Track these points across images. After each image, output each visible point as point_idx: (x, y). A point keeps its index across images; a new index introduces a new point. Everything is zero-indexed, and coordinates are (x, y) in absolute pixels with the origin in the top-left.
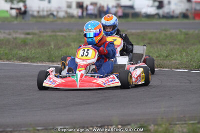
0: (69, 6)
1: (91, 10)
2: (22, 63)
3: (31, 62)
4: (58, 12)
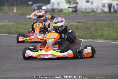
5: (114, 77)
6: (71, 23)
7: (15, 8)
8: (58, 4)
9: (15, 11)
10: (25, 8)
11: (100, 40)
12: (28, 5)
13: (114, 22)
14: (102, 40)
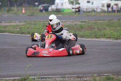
0: (103, 6)
1: (115, 8)
2: (82, 39)
3: (86, 38)
4: (97, 9)
5: (119, 74)
6: (75, 23)
7: (23, 9)
8: (62, 4)
9: (23, 11)
10: (32, 8)
11: (103, 39)
12: (35, 6)
13: (113, 21)
14: (105, 39)
